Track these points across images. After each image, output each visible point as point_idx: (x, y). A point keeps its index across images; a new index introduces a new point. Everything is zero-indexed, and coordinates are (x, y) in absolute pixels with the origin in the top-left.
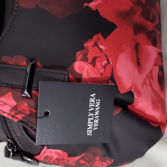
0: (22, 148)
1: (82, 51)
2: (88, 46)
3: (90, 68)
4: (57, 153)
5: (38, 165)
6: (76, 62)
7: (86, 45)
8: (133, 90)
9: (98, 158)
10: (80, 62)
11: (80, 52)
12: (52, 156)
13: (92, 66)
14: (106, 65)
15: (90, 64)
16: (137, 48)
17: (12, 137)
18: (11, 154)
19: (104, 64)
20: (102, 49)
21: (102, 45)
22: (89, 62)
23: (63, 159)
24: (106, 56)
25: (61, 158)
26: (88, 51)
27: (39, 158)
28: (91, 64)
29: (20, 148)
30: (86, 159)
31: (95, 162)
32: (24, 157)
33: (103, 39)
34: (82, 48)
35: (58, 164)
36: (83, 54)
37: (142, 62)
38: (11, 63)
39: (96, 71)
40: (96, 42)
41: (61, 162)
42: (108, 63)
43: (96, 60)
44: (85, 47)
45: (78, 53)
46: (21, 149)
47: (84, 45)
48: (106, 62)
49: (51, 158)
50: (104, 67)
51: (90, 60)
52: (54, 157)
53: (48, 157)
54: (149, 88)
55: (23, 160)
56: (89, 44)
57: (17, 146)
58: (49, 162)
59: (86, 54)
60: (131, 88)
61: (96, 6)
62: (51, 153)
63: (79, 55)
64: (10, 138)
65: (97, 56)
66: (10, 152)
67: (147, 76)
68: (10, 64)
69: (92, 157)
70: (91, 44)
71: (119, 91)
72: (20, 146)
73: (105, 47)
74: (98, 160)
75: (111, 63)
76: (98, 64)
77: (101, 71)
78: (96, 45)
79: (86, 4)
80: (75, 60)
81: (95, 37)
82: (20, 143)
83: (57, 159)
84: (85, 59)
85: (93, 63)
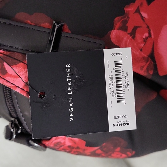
0: (29, 130)
1: (121, 17)
2: (128, 11)
3: (129, 41)
4: (71, 140)
5: (45, 150)
6: (113, 30)
9: (118, 149)
10: (118, 31)
11: (119, 17)
12: (65, 142)
13: (131, 37)
14: (147, 38)
15: (129, 35)
17: (17, 116)
18: (15, 136)
19: (144, 37)
20: (144, 17)
21: (145, 12)
22: (128, 33)
23: (78, 148)
24: (148, 27)
25: (76, 146)
26: (128, 18)
27: (48, 144)
28: (131, 36)
29: (25, 130)
30: (104, 149)
31: (113, 153)
32: (30, 141)
33: (147, 5)
34: (122, 13)
35: (69, 152)
36: (122, 21)
38: (29, 21)
39: (135, 44)
40: (138, 8)
41: (74, 150)
42: (149, 36)
43: (137, 31)
44: (126, 11)
45: (116, 19)
46: (27, 131)
47: (125, 9)
48: (147, 34)
49: (62, 145)
50: (145, 40)
51: (130, 30)
52: (66, 143)
53: (60, 143)
55: (29, 145)
56: (130, 9)
57: (23, 128)
58: (58, 149)
59: (127, 22)
62: (64, 139)
63: (118, 21)
64: (15, 116)
65: (138, 25)
66: (12, 133)
68: (28, 24)
69: (112, 148)
70: (132, 9)
71: (158, 72)
72: (27, 127)
73: (148, 15)
74: (118, 152)
75: (153, 37)
76: (138, 36)
77: (141, 45)
78: (138, 11)
80: (112, 28)
81: (138, 2)
82: (26, 124)
83: (69, 147)
84: (124, 28)
85: (133, 34)
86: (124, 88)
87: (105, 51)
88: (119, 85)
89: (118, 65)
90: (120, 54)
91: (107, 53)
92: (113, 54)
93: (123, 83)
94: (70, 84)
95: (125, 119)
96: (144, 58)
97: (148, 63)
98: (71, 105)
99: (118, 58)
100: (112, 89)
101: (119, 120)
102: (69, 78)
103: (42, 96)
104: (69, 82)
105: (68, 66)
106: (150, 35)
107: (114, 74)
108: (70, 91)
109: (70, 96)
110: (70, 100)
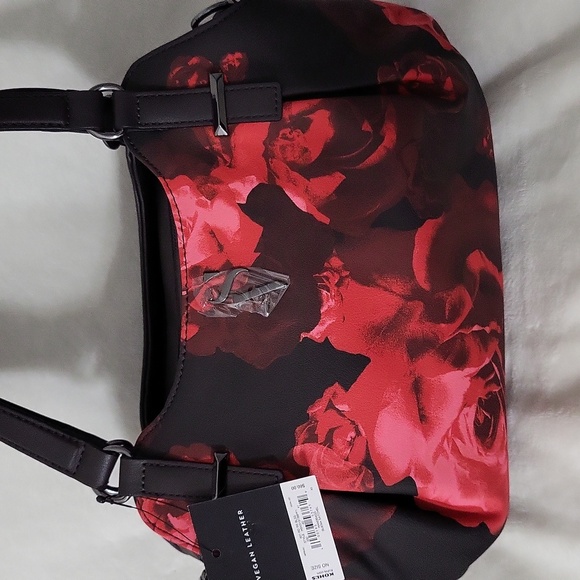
1: (304, 425)
2: (315, 412)
3: (323, 453)
6: (295, 447)
7: (310, 412)
8: (412, 475)
10: (303, 445)
11: (301, 426)
13: (326, 447)
14: (353, 439)
15: (322, 446)
16: (417, 388)
19: (349, 439)
20: (343, 411)
21: (342, 403)
22: (319, 442)
24: (353, 423)
26: (317, 421)
28: (325, 445)
33: (344, 392)
34: (305, 418)
36: (307, 430)
37: (431, 413)
40: (330, 401)
43: (334, 434)
44: (310, 415)
45: (298, 430)
47: (307, 412)
48: (353, 434)
50: (351, 444)
51: (321, 438)
54: (452, 458)
56: (317, 409)
59: (315, 428)
60: (409, 470)
61: (323, 333)
63: (301, 432)
65: (334, 426)
67: (446, 436)
70: (320, 407)
71: (383, 482)
73: (348, 406)
75: (364, 434)
76: (338, 442)
77: (345, 452)
78: (331, 406)
79: (303, 335)
80: (293, 444)
81: (328, 393)
84: (312, 438)
85: (329, 442)
86: (316, 529)
87: (283, 485)
88: (309, 526)
89: (303, 501)
90: (303, 486)
91: (287, 488)
92: (294, 488)
93: (314, 523)
94: (247, 534)
95: (327, 568)
96: (353, 469)
97: (362, 475)
98: (254, 560)
99: (301, 492)
100: (302, 533)
101: (319, 570)
102: (244, 527)
103: (217, 554)
104: (246, 532)
105: (240, 512)
106: (358, 433)
107: (300, 512)
108: (249, 544)
109: (251, 549)
110: (252, 554)
